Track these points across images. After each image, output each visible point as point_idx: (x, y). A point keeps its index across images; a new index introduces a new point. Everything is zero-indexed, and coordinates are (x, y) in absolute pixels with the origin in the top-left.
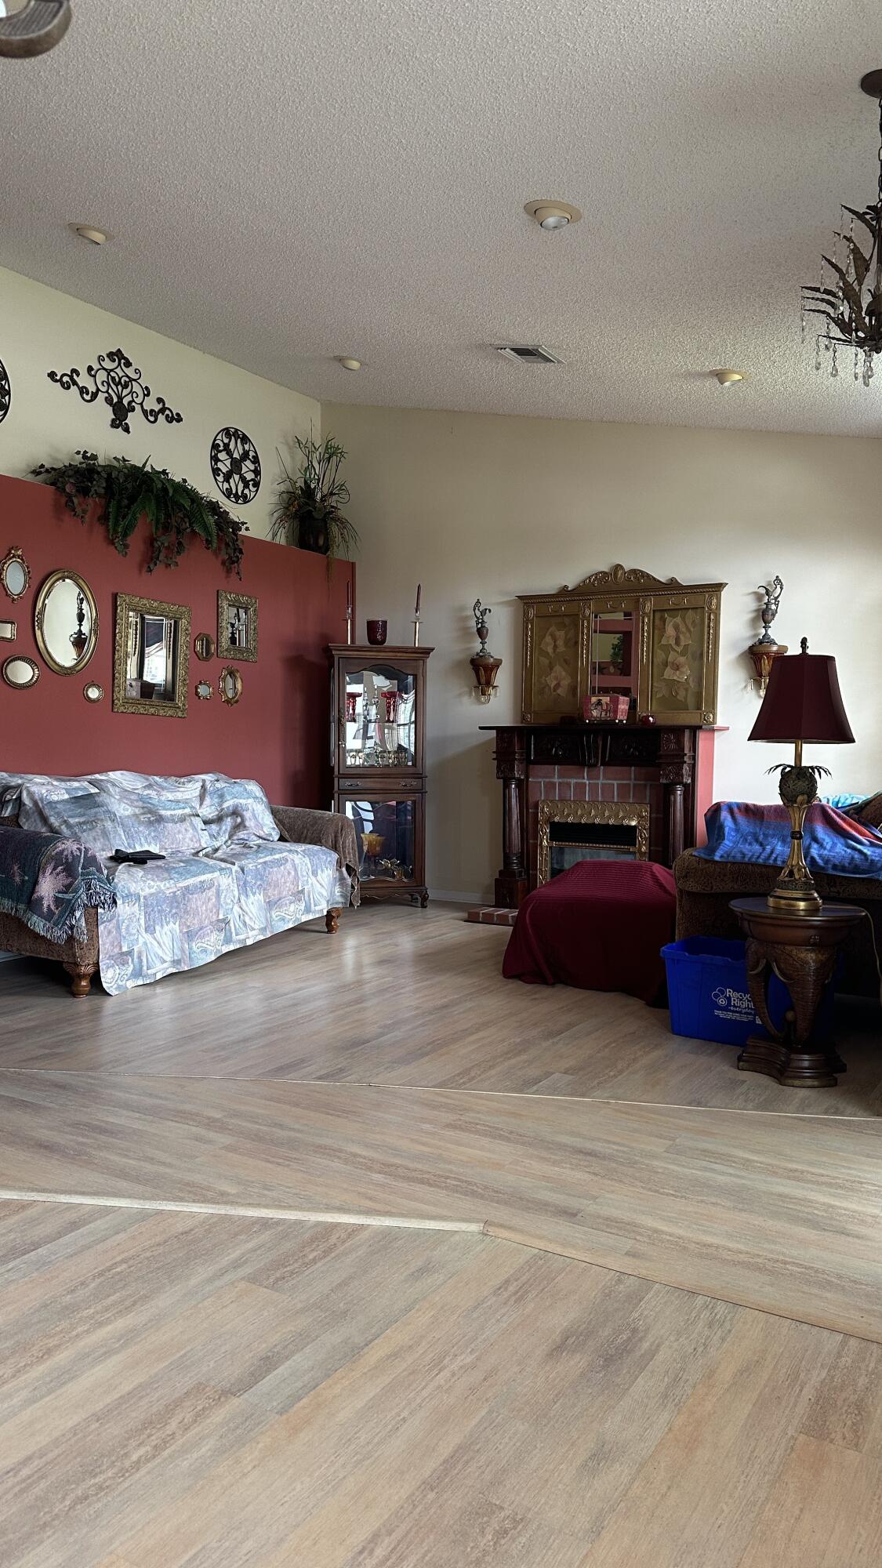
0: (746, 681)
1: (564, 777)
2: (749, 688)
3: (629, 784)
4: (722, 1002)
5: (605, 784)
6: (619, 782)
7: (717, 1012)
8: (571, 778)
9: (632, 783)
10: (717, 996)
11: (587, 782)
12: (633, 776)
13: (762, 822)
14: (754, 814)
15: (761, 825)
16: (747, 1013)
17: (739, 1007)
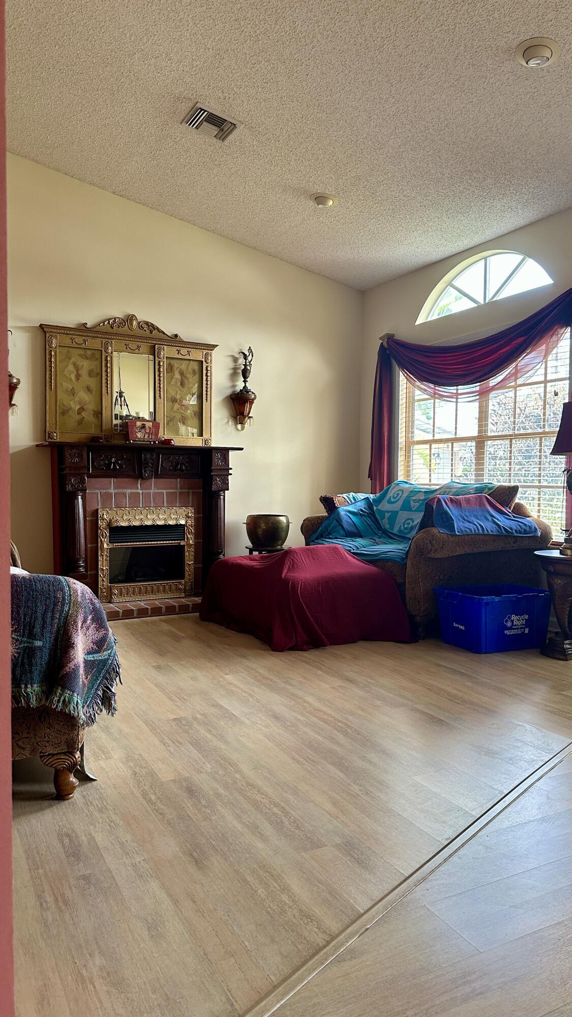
0: (228, 418)
1: (120, 488)
2: (230, 423)
3: (176, 493)
4: (509, 624)
5: (156, 493)
6: (167, 491)
7: (506, 632)
8: (126, 488)
9: (178, 491)
10: (507, 621)
11: (141, 492)
12: (179, 486)
13: (461, 507)
14: (456, 503)
15: (461, 509)
16: (521, 628)
17: (517, 625)
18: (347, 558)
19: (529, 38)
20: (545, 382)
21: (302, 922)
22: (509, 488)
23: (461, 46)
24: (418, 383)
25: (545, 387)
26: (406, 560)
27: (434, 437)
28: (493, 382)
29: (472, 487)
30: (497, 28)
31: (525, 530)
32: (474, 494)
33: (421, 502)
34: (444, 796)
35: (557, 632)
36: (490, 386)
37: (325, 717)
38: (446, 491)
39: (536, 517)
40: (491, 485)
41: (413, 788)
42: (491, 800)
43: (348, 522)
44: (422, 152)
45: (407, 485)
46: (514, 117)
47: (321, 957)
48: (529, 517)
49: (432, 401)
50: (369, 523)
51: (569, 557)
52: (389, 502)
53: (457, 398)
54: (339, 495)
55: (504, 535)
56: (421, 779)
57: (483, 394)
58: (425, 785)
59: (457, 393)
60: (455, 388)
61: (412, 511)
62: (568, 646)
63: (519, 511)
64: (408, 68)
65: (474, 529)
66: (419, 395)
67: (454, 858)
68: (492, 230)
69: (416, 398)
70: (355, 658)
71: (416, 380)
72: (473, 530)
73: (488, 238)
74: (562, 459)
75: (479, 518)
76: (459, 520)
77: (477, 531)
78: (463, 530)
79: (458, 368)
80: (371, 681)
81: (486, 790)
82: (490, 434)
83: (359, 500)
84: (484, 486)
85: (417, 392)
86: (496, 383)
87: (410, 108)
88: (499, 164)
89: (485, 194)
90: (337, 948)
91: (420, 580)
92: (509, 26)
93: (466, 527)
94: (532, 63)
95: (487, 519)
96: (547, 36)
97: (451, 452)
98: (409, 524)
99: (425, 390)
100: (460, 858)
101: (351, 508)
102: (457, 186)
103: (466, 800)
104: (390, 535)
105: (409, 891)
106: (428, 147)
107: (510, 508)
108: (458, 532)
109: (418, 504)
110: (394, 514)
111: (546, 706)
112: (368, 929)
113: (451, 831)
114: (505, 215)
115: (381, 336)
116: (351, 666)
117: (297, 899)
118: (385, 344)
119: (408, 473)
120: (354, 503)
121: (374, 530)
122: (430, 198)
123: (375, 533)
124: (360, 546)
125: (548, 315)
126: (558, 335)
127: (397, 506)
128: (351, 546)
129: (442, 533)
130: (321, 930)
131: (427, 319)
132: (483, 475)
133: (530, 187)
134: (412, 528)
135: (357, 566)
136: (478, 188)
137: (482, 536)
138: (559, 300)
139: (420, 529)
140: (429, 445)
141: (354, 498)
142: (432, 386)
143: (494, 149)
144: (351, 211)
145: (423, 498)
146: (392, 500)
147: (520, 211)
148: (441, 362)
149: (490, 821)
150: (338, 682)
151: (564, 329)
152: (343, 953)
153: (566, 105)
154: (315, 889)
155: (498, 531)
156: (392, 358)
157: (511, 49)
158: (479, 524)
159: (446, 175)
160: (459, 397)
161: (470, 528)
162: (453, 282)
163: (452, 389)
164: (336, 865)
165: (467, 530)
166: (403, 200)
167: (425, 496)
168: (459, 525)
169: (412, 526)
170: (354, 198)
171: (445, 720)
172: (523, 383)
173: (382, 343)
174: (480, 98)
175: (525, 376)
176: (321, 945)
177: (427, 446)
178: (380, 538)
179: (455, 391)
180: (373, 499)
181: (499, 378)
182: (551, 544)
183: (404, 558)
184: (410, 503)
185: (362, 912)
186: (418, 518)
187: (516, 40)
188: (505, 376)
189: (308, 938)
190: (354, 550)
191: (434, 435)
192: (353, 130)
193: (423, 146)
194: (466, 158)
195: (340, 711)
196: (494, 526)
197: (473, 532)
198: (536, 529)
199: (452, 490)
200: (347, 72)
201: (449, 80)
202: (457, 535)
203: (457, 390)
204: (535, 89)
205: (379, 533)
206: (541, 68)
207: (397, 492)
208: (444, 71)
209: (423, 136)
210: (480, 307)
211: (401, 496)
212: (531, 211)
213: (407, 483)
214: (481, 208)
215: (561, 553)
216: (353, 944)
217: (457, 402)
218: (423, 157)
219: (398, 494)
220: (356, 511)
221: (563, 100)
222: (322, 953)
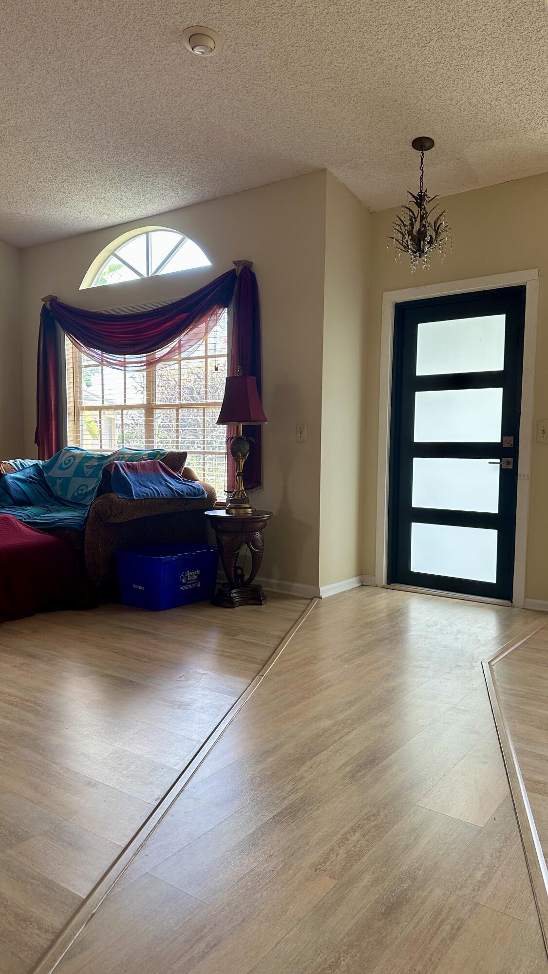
4: (184, 580)
7: (182, 588)
10: (182, 578)
13: (137, 473)
14: (133, 469)
15: (137, 475)
16: (194, 583)
17: (191, 580)
18: (20, 529)
19: (195, 25)
20: (206, 357)
21: (19, 928)
22: (179, 454)
23: (130, 15)
24: (84, 349)
25: (206, 362)
26: (84, 527)
27: (103, 403)
28: (159, 353)
29: (145, 453)
30: (166, 7)
31: (194, 493)
32: (147, 460)
33: (94, 468)
34: (146, 756)
35: (224, 583)
36: (157, 357)
37: (11, 698)
38: (119, 457)
39: (202, 480)
40: (163, 451)
41: (115, 755)
42: (191, 751)
43: (17, 490)
44: (87, 114)
45: (79, 451)
46: (178, 99)
47: (48, 960)
48: (196, 481)
49: (100, 368)
50: (40, 491)
51: (234, 515)
52: (61, 468)
53: (125, 367)
54: (5, 462)
55: (177, 498)
56: (121, 744)
57: (151, 364)
58: (127, 749)
59: (125, 362)
60: (122, 356)
61: (85, 477)
62: (235, 595)
63: (188, 475)
64: (76, 24)
65: (151, 493)
66: (86, 360)
67: (168, 817)
68: (153, 207)
69: (83, 364)
70: (34, 632)
71: (82, 345)
72: (149, 494)
73: (150, 214)
74: (223, 428)
75: (154, 482)
76: (136, 485)
77: (153, 496)
78: (141, 494)
79: (125, 337)
80: (55, 653)
81: (184, 743)
82: (158, 403)
83: (28, 466)
84: (157, 453)
85: (84, 357)
86: (162, 355)
87: (76, 67)
88: (162, 143)
89: (148, 170)
90: (64, 945)
91: (100, 545)
92: (177, 8)
93: (143, 492)
94: (198, 51)
95: (161, 484)
96: (211, 27)
97: (121, 419)
98: (83, 490)
99: (93, 356)
100: (173, 816)
101: (18, 475)
102: (122, 157)
103: (168, 756)
104: (64, 502)
105: (130, 862)
106: (94, 112)
107: (180, 473)
108: (136, 496)
109: (91, 470)
110: (67, 481)
111: (223, 651)
112: (94, 914)
113: (159, 790)
114: (166, 194)
115: (43, 297)
116: (31, 640)
117: (9, 903)
118: (48, 306)
119: (78, 439)
120: (22, 470)
121: (46, 498)
122: (94, 163)
123: (46, 500)
124: (32, 515)
125: (209, 294)
126: (216, 314)
127: (70, 472)
128: (22, 515)
129: (121, 498)
130: (43, 930)
131: (91, 285)
132: (152, 442)
133: (190, 171)
134: (86, 494)
135: (32, 536)
136: (142, 162)
137: (158, 500)
138: (217, 282)
139: (98, 495)
140: (98, 412)
141: (21, 464)
142: (99, 352)
143: (158, 127)
144: (9, 163)
145: (96, 464)
146: (64, 466)
147: (180, 192)
148: (108, 330)
149: (194, 773)
150: (19, 660)
151: (222, 309)
152: (71, 948)
153: (225, 98)
154: (29, 887)
155: (172, 494)
156: (55, 321)
157: (177, 32)
158: (154, 488)
159: (111, 143)
160: (127, 365)
161: (146, 492)
162: (116, 252)
163: (120, 358)
164: (48, 854)
165: (144, 495)
166: (66, 161)
167: (98, 462)
168: (136, 489)
169: (86, 492)
170: (14, 149)
171: (135, 680)
172: (187, 357)
173: (44, 304)
174: (147, 73)
175: (188, 350)
176: (45, 946)
177: (97, 413)
178: (53, 505)
179: (123, 360)
180: (42, 466)
181: (165, 350)
182: (216, 505)
183: (82, 525)
184: (83, 469)
185: (84, 897)
186: (93, 484)
187: (183, 24)
188: (170, 349)
189: (29, 944)
190: (25, 519)
191: (103, 401)
192: (14, 76)
193: (88, 109)
194: (132, 131)
195: (26, 689)
196: (168, 490)
197: (150, 496)
198: (203, 492)
199: (126, 456)
200: (8, 10)
201: (117, 47)
202: (135, 500)
203: (125, 358)
204: (198, 76)
205: (51, 500)
206: (205, 58)
207: (69, 458)
208: (112, 36)
209: (89, 99)
210: (144, 280)
211: (73, 462)
212: (190, 193)
213: (78, 449)
214: (144, 182)
215: (227, 513)
216: (81, 935)
217: (125, 370)
218: (88, 121)
219: (70, 460)
220: (24, 477)
221: (222, 93)
222: (49, 955)
